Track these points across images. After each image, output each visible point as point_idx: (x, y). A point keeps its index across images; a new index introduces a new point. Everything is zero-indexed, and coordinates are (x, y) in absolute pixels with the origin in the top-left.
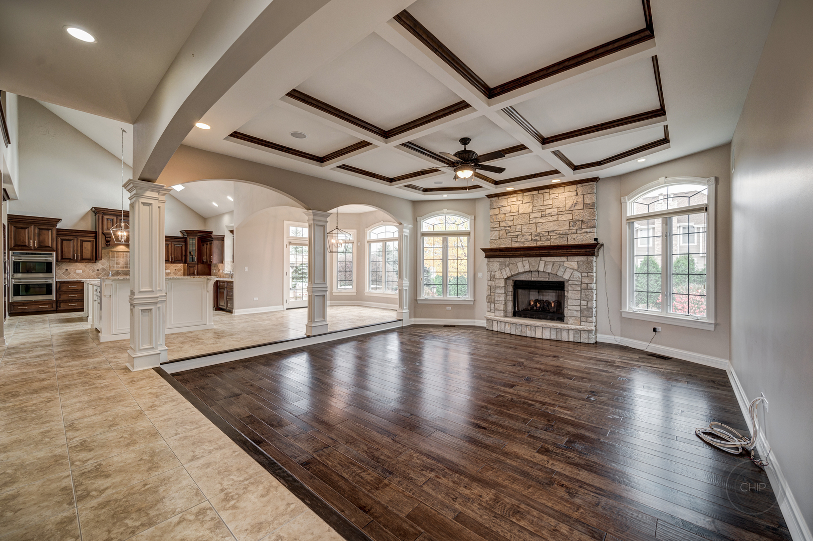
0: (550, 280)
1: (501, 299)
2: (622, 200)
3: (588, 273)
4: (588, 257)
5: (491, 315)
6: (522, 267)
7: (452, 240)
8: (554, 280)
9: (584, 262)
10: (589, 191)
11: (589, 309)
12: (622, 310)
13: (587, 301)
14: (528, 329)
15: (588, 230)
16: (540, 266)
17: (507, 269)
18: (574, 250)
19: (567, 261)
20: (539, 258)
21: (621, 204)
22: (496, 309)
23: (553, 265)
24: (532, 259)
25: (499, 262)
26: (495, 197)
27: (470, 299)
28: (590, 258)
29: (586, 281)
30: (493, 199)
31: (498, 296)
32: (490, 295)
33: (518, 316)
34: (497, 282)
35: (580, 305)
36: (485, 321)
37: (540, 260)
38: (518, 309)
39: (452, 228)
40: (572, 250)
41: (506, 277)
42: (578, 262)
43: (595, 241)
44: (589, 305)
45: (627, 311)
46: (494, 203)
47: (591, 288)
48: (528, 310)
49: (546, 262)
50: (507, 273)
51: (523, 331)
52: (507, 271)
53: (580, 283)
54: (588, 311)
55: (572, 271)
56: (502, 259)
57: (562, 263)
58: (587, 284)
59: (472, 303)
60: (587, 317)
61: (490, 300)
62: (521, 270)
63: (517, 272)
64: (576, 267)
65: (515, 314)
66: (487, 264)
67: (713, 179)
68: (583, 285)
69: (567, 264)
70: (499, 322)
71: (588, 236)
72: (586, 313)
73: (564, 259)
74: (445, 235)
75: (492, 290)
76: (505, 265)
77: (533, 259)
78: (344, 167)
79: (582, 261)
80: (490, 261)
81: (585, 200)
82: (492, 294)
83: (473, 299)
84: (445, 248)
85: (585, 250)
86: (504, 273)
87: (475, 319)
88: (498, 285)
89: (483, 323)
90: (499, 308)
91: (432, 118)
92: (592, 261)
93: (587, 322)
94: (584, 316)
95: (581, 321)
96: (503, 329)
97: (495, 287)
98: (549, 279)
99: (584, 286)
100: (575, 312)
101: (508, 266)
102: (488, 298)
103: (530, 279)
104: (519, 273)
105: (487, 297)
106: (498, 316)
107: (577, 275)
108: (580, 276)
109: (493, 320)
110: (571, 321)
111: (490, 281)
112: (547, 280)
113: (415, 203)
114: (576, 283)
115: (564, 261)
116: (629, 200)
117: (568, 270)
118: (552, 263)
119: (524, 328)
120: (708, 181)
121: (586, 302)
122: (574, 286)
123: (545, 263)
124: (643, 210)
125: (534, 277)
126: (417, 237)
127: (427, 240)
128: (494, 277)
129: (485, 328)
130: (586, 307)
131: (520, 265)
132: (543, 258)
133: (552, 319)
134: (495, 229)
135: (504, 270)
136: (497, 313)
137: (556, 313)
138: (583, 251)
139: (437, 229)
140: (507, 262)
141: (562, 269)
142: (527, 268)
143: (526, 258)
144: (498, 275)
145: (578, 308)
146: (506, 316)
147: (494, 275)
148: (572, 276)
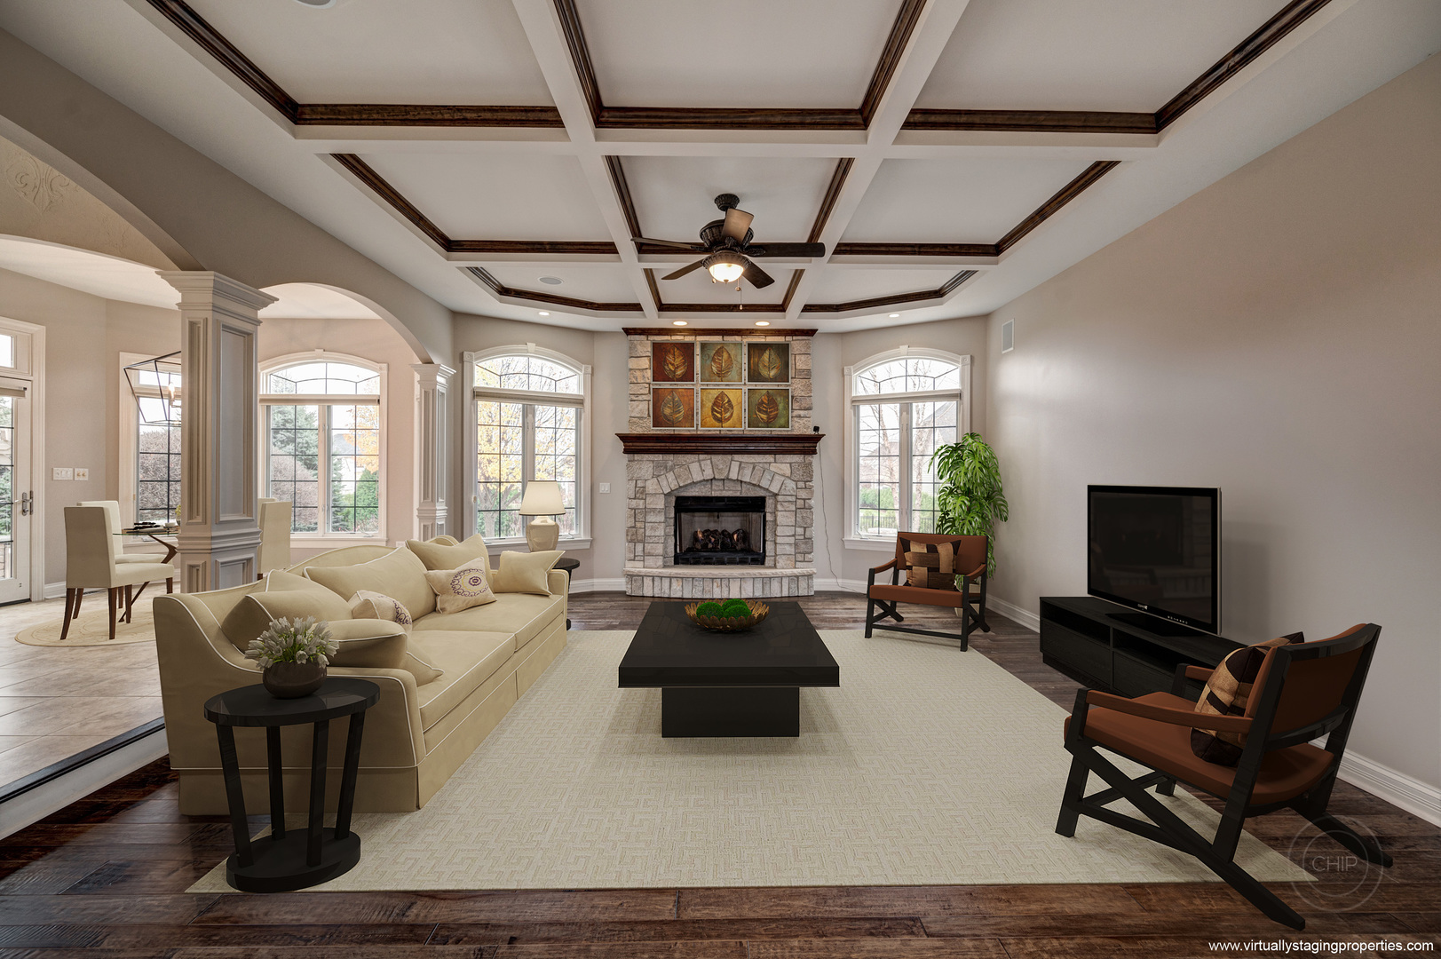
0: (744, 495)
1: (657, 534)
2: (846, 371)
3: (805, 482)
4: (806, 456)
5: (636, 567)
6: (698, 473)
7: (544, 413)
8: (749, 495)
9: (799, 464)
10: (803, 351)
11: (808, 540)
12: (845, 538)
13: (805, 528)
14: (715, 584)
15: (802, 413)
16: (731, 469)
17: (671, 476)
18: (787, 445)
19: (775, 462)
20: (729, 457)
21: (843, 376)
22: (645, 554)
23: (754, 468)
24: (717, 459)
25: (653, 461)
26: (640, 334)
27: (583, 538)
28: (809, 458)
29: (803, 494)
30: (637, 337)
31: (652, 528)
32: (634, 527)
33: (683, 563)
34: (649, 500)
35: (794, 535)
36: (623, 580)
37: (732, 460)
38: (681, 550)
39: (545, 388)
40: (784, 445)
41: (667, 490)
42: (791, 464)
43: (815, 430)
44: (808, 535)
45: (852, 539)
46: (639, 347)
47: (810, 505)
48: (698, 551)
49: (741, 463)
50: (670, 482)
51: (707, 589)
52: (670, 480)
53: (794, 499)
54: (806, 543)
55: (783, 479)
56: (659, 457)
57: (766, 466)
58: (804, 500)
59: (587, 546)
60: (805, 553)
61: (634, 537)
62: (697, 477)
63: (689, 482)
64: (788, 472)
65: (679, 559)
66: (628, 466)
67: (969, 357)
68: (799, 501)
69: (773, 468)
70: (656, 579)
71: (801, 422)
72: (804, 547)
73: (770, 458)
74: (529, 401)
75: (640, 517)
76: (666, 467)
77: (720, 457)
78: (353, 163)
79: (797, 462)
80: (634, 461)
81: (797, 364)
82: (638, 525)
83: (590, 538)
84: (528, 429)
85: (802, 445)
86: (664, 483)
87: (592, 577)
88: (651, 506)
89: (619, 584)
90: (652, 551)
91: (751, 119)
92: (810, 464)
93: (804, 561)
94: (800, 553)
95: (796, 561)
96: (667, 591)
97: (646, 511)
98: (741, 493)
99: (800, 503)
100: (787, 547)
101: (672, 469)
102: (630, 534)
103: (708, 494)
104: (694, 483)
105: (627, 531)
106: (654, 566)
107: (790, 485)
108: (795, 487)
109: (643, 576)
110: (781, 561)
111: (634, 499)
112: (738, 494)
113: (459, 317)
114: (790, 498)
115: (770, 463)
116: (855, 371)
117: (777, 477)
118: (752, 466)
119: (708, 584)
120: (963, 360)
121: (802, 529)
122: (785, 504)
123: (740, 465)
124: (872, 390)
125: (715, 490)
126: (463, 398)
127: (485, 409)
128: (644, 491)
129: (623, 593)
130: (802, 537)
131: (695, 467)
132: (737, 457)
133: (743, 562)
134: (640, 398)
135: (663, 477)
136: (650, 561)
137: (748, 552)
138: (799, 446)
139: (512, 385)
140: (670, 463)
141: (768, 476)
142: (708, 474)
143: (706, 456)
144: (651, 486)
145: (792, 540)
146: (665, 567)
147: (644, 487)
148: (783, 487)
